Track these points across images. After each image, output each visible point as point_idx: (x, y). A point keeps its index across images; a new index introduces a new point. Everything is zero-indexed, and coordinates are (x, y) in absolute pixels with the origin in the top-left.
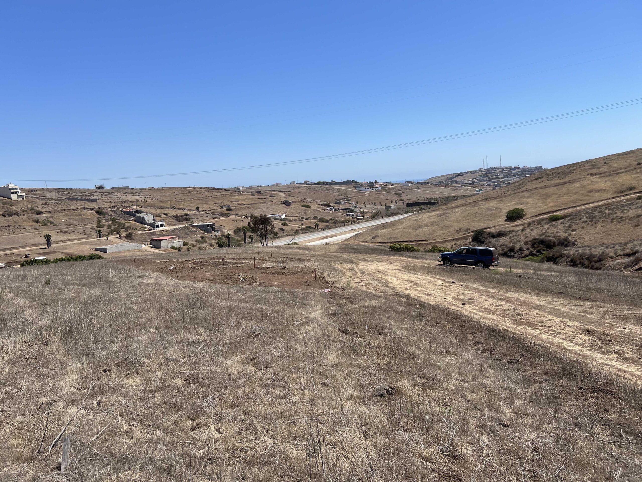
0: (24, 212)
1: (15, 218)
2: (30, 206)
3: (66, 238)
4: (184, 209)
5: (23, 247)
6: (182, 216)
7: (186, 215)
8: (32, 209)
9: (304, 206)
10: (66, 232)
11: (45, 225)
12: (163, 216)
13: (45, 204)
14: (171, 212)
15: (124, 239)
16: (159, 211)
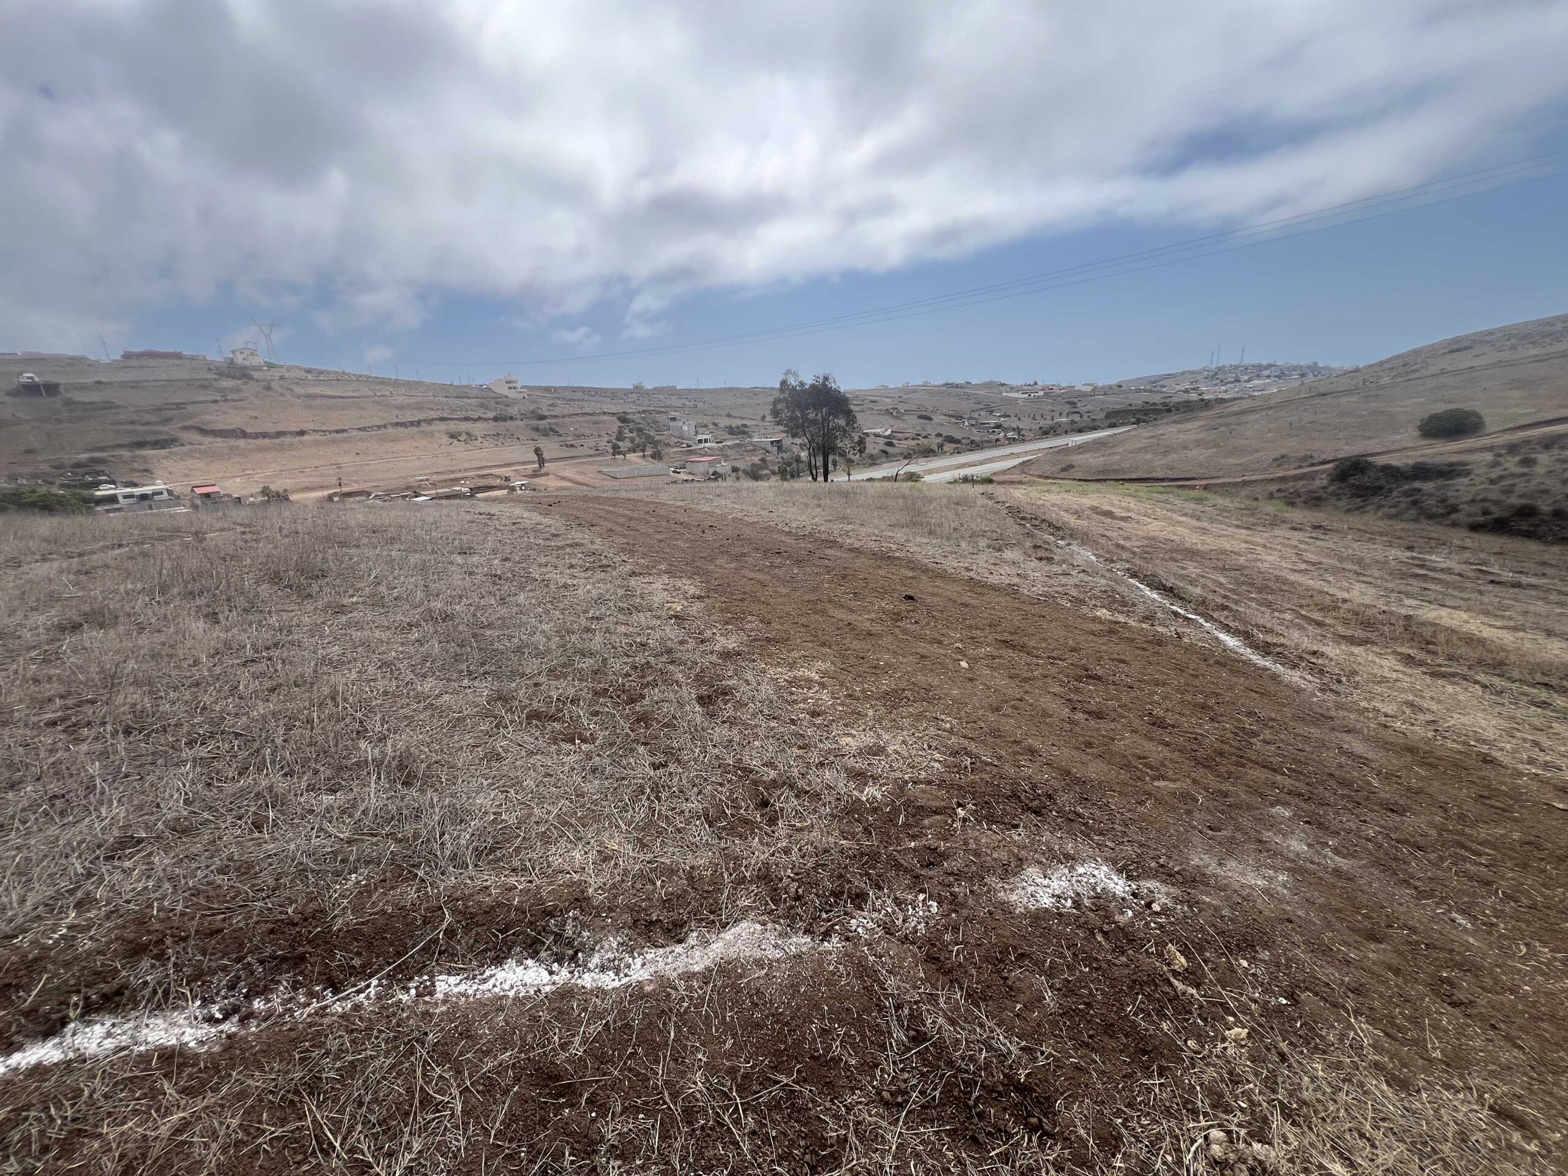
0: (523, 416)
1: (509, 424)
2: (531, 408)
3: (569, 455)
4: (742, 418)
5: (509, 465)
6: (737, 427)
7: (745, 426)
8: (533, 412)
9: (921, 417)
10: (572, 446)
11: (546, 435)
12: (711, 426)
13: (552, 405)
14: (724, 422)
15: (650, 459)
16: (707, 420)
